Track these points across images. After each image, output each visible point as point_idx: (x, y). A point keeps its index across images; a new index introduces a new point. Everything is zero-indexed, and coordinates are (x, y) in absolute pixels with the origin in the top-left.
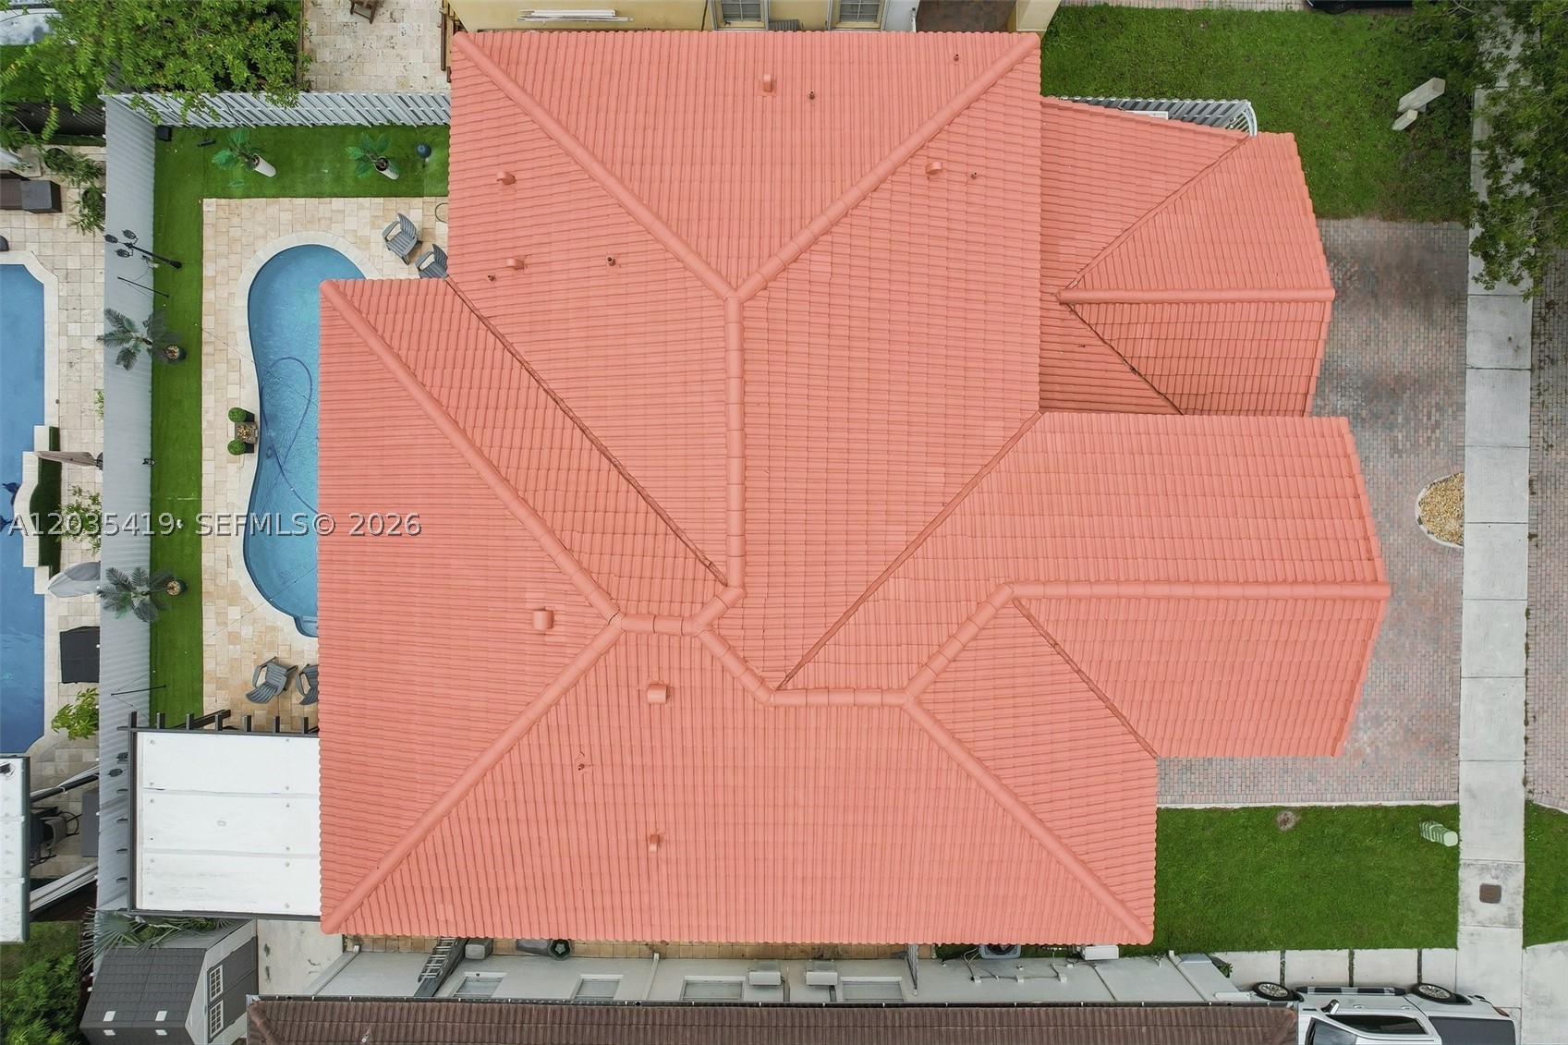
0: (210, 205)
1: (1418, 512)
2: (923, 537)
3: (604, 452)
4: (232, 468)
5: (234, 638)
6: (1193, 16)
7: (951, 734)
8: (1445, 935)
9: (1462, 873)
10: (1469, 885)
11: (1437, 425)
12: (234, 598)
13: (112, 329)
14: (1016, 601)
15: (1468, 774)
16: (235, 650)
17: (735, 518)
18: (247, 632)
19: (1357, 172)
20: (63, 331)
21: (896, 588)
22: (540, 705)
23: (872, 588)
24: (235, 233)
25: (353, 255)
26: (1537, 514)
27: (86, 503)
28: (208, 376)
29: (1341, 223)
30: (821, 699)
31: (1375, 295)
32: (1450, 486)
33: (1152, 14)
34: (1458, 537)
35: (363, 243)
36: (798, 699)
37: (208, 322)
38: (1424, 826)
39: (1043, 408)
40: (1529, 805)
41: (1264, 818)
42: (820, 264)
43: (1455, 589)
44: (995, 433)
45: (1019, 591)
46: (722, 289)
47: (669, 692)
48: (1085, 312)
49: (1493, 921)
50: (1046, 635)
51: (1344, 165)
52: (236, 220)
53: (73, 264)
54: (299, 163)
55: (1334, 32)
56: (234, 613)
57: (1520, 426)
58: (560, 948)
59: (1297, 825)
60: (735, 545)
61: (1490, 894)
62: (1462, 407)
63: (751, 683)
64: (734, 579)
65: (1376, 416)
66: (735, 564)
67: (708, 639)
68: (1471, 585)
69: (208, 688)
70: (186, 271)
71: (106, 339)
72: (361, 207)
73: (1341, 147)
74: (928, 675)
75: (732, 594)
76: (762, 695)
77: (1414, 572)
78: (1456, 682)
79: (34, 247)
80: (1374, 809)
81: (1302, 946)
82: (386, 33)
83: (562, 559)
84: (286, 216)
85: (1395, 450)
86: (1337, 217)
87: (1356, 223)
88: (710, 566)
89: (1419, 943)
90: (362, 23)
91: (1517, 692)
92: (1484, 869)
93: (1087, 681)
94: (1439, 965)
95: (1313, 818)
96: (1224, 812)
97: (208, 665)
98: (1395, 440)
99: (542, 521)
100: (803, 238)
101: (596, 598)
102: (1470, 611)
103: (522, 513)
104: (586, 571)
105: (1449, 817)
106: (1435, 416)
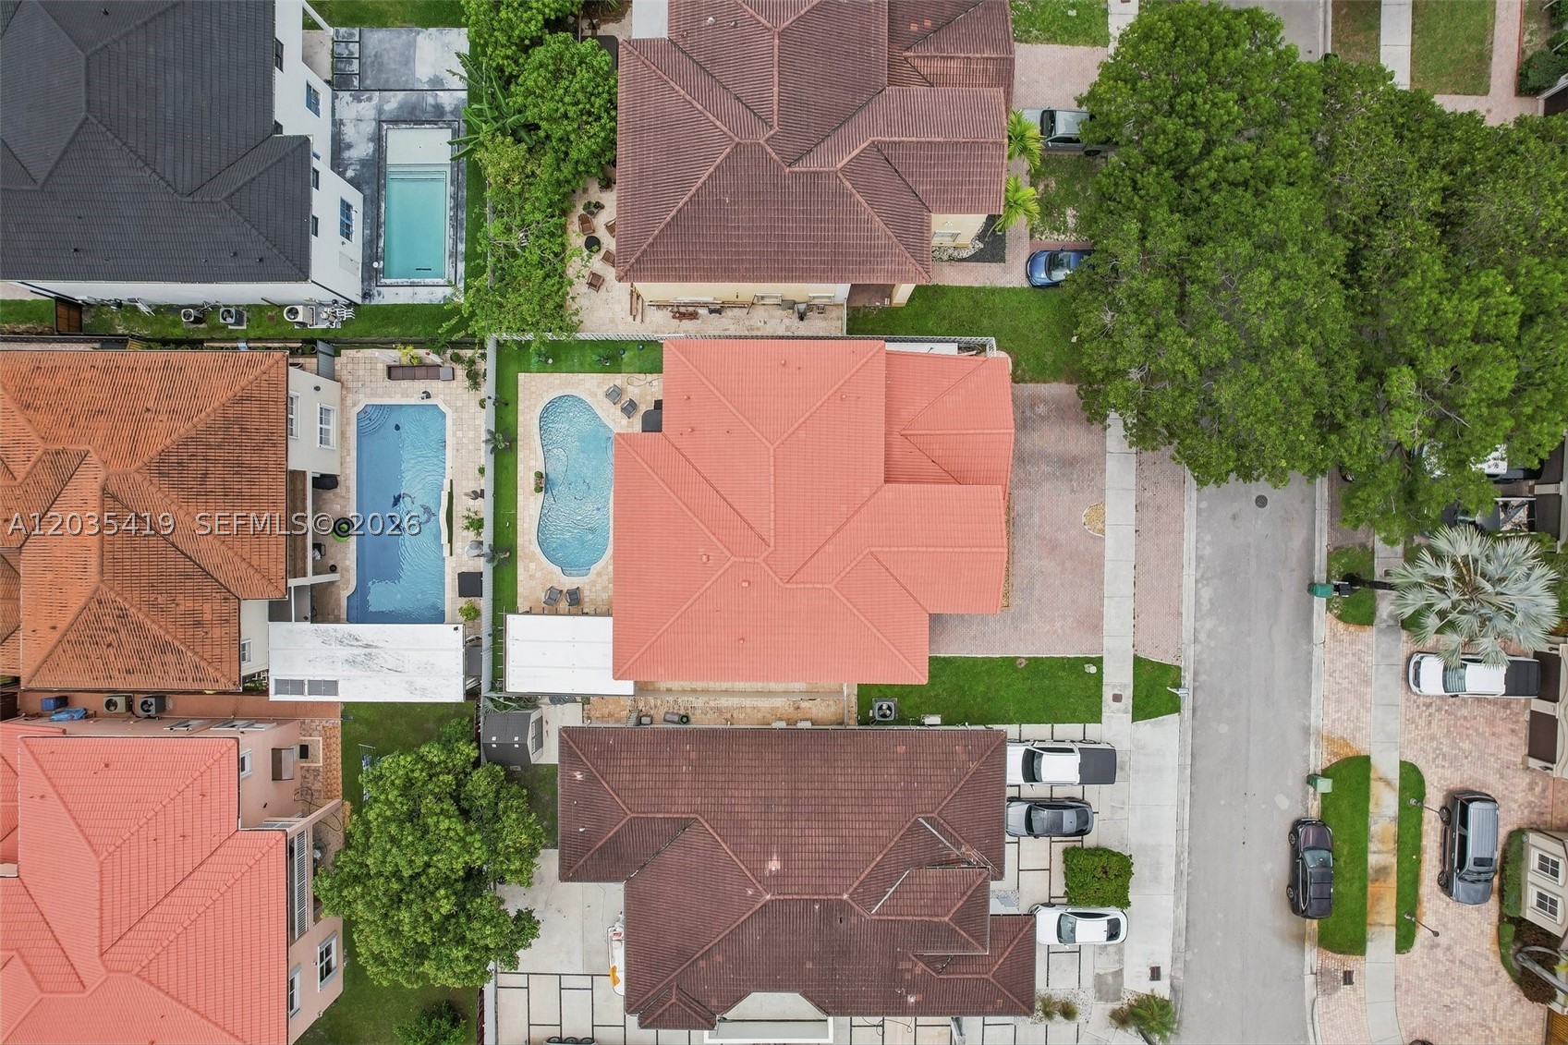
0: (521, 376)
1: (1084, 520)
2: (839, 530)
3: (725, 499)
4: (532, 499)
5: (532, 577)
6: (978, 290)
7: (848, 599)
8: (1096, 717)
9: (1104, 688)
10: (1107, 694)
11: (1093, 479)
12: (532, 558)
13: (489, 437)
14: (872, 553)
15: (1107, 642)
16: (533, 583)
17: (772, 524)
18: (538, 574)
19: (1054, 361)
20: (454, 434)
21: (829, 548)
22: (704, 588)
23: (820, 548)
24: (533, 389)
25: (589, 400)
26: (1139, 521)
27: (472, 515)
28: (520, 456)
29: (1047, 385)
30: (802, 586)
31: (1063, 419)
32: (1099, 509)
33: (959, 289)
34: (1102, 531)
35: (594, 395)
36: (794, 586)
37: (520, 430)
38: (1086, 666)
39: (886, 482)
40: (1135, 657)
41: (1011, 662)
42: (802, 434)
43: (1101, 556)
44: (866, 492)
45: (873, 549)
46: (768, 444)
47: (749, 583)
48: (911, 438)
49: (1118, 711)
50: (884, 566)
51: (1049, 359)
52: (533, 383)
53: (459, 404)
54: (563, 357)
55: (1043, 297)
56: (532, 566)
57: (1131, 479)
58: (685, 720)
59: (1026, 665)
60: (772, 533)
61: (1117, 698)
62: (1104, 471)
63: (778, 581)
64: (772, 545)
65: (1064, 475)
66: (772, 539)
67: (763, 564)
68: (1109, 554)
69: (519, 601)
70: (510, 407)
71: (487, 441)
72: (592, 378)
73: (1047, 350)
74: (839, 578)
75: (771, 549)
76: (781, 584)
77: (1081, 547)
78: (1102, 598)
79: (442, 396)
80: (1063, 658)
81: (1029, 722)
82: (604, 298)
83: (712, 537)
84: (557, 382)
85: (1073, 491)
86: (1045, 382)
87: (1055, 385)
88: (763, 540)
89: (1084, 721)
90: (592, 292)
91: (1130, 604)
92: (1114, 686)
93: (900, 583)
94: (1093, 730)
95: (1034, 662)
96: (992, 659)
97: (520, 590)
98: (1072, 486)
99: (704, 524)
100: (796, 425)
101: (725, 550)
102: (1108, 566)
103: (698, 521)
104: (721, 541)
105: (1098, 662)
106: (1092, 475)
